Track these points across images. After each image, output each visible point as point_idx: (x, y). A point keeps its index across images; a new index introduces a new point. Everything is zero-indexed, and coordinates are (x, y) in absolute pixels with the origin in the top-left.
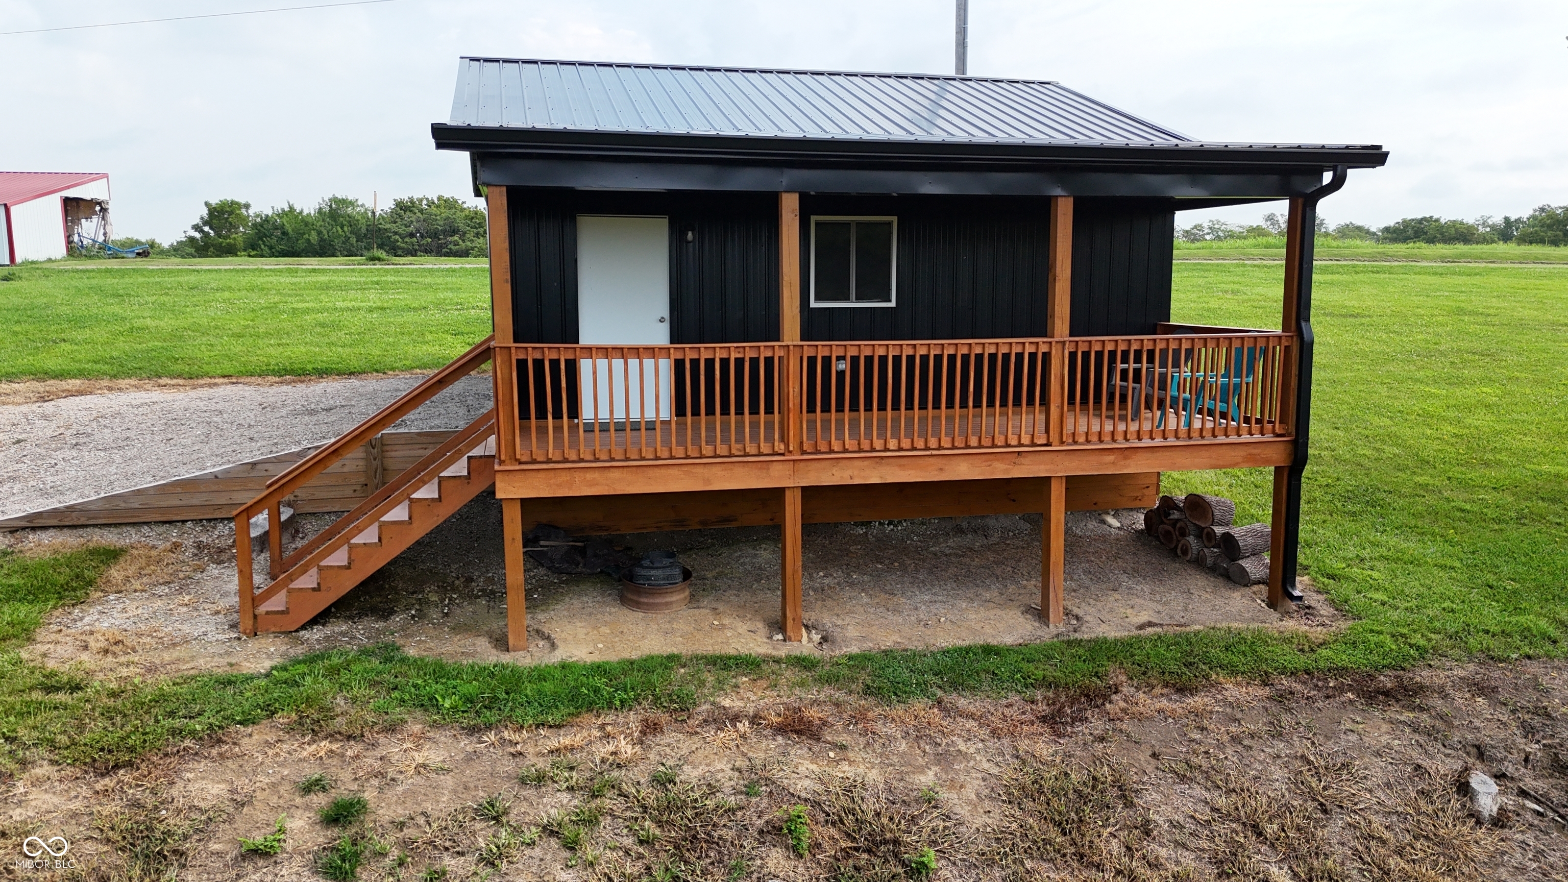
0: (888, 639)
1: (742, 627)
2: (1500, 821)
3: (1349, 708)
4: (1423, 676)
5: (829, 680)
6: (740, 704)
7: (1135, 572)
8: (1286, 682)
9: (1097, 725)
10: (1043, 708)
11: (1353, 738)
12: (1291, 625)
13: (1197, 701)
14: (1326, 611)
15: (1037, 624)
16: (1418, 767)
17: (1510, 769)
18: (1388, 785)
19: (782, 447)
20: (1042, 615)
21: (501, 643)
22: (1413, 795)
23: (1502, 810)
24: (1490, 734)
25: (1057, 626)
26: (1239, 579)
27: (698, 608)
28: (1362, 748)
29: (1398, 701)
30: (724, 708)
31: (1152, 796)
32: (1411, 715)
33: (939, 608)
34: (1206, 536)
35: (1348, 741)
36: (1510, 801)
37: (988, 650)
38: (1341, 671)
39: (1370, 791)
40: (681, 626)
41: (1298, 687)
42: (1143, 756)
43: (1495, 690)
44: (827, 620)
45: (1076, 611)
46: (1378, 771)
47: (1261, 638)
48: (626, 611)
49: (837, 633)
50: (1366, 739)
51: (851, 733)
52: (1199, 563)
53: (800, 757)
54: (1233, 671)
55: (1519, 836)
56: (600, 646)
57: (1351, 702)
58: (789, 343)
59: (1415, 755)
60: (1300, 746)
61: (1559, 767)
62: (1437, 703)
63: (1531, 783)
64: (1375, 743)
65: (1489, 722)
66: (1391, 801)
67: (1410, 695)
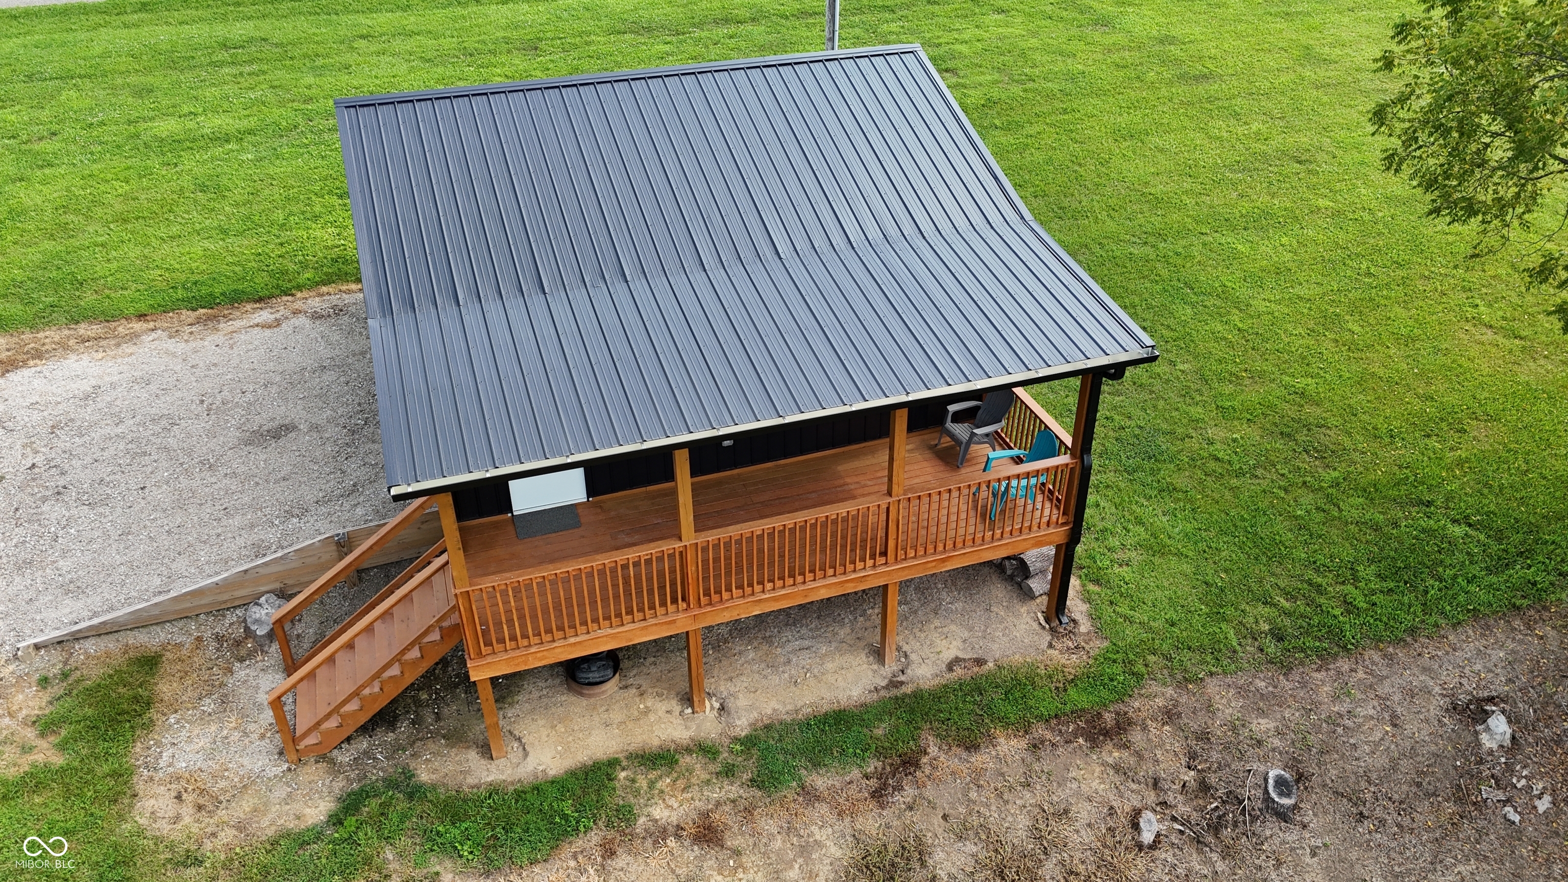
0: (769, 707)
1: (661, 707)
2: (1154, 846)
3: (1079, 752)
4: (1134, 707)
5: (728, 771)
6: (666, 813)
8: (1040, 731)
9: (910, 791)
10: (874, 783)
11: (1074, 785)
12: (1058, 654)
13: (979, 759)
14: (1086, 629)
15: (875, 667)
16: (1112, 808)
17: (1170, 798)
18: (1089, 825)
19: (685, 605)
20: (879, 654)
21: (486, 751)
22: (1104, 831)
23: (1158, 835)
24: (1164, 768)
25: (891, 666)
26: (1028, 595)
27: (626, 687)
28: (1078, 794)
29: (1112, 740)
30: (656, 821)
31: (939, 855)
32: (1116, 754)
33: (805, 659)
35: (1071, 789)
36: (1163, 827)
37: (839, 714)
38: (1078, 713)
39: (1077, 831)
40: (617, 716)
41: (1048, 735)
42: (937, 820)
43: (1179, 715)
44: (724, 688)
45: (906, 648)
46: (1083, 810)
47: (1033, 676)
48: (573, 698)
49: (730, 704)
50: (1083, 786)
51: (743, 834)
52: (1002, 569)
53: (711, 868)
54: (1006, 722)
55: (1163, 856)
56: (560, 748)
57: (1080, 747)
58: (687, 544)
59: (1112, 797)
60: (1040, 794)
61: (1204, 788)
62: (1136, 737)
63: (1182, 808)
64: (1087, 785)
65: (1167, 752)
66: (1089, 838)
67: (1121, 730)
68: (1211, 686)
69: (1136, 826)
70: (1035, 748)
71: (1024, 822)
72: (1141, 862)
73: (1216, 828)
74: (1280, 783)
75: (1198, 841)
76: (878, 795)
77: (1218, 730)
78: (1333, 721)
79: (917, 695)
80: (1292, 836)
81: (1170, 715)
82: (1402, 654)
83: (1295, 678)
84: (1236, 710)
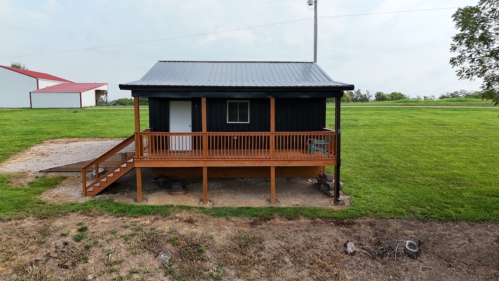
0: (227, 205)
1: (193, 200)
2: (353, 254)
3: (330, 226)
4: (357, 221)
5: (205, 212)
6: (180, 216)
7: (304, 193)
8: (318, 219)
9: (263, 226)
10: (252, 221)
12: (330, 207)
14: (347, 204)
15: (267, 203)
16: (337, 240)
17: (363, 243)
18: (328, 244)
19: (202, 157)
20: (270, 201)
22: (333, 246)
23: (355, 252)
25: (273, 204)
26: (329, 196)
27: (185, 195)
28: (326, 235)
29: (345, 225)
30: (176, 216)
31: (267, 242)
32: (345, 229)
33: (246, 199)
34: (326, 184)
35: (324, 233)
36: (358, 250)
37: (248, 208)
38: (335, 218)
39: (322, 245)
40: (179, 199)
41: (320, 221)
42: (270, 233)
43: (375, 225)
45: (280, 201)
46: (327, 240)
47: (320, 209)
48: (168, 195)
49: (217, 203)
50: (328, 233)
51: (201, 223)
52: (323, 191)
53: (186, 227)
54: (306, 217)
56: (157, 202)
58: (204, 133)
59: (338, 237)
60: (312, 234)
61: (379, 243)
62: (355, 227)
63: (367, 246)
64: (330, 234)
65: (365, 232)
66: (327, 247)
67: (349, 225)
68: (390, 221)
69: (345, 246)
70: (314, 223)
72: (346, 258)
73: (382, 256)
74: (410, 245)
75: (373, 258)
76: (253, 225)
77: (389, 230)
78: (441, 236)
79: (279, 209)
80: (415, 263)
81: (371, 225)
82: (477, 225)
83: (428, 224)
84: (399, 227)
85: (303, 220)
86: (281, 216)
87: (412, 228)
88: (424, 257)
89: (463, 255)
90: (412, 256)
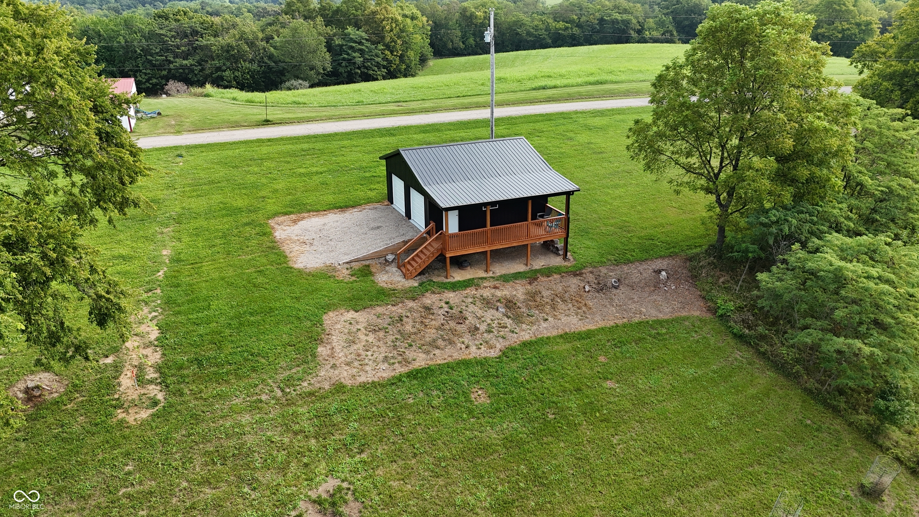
0: (503, 272)
1: (481, 272)
2: (589, 292)
3: (572, 277)
4: (583, 271)
5: (497, 280)
6: (486, 285)
7: (541, 254)
8: (563, 274)
9: (536, 283)
11: (571, 282)
12: (566, 264)
13: (550, 278)
14: (572, 260)
15: (526, 267)
16: (579, 286)
17: (592, 285)
18: (575, 288)
19: (487, 244)
20: (527, 265)
21: (446, 278)
22: (578, 289)
24: (590, 279)
25: (529, 266)
26: (559, 255)
27: (472, 269)
29: (579, 276)
31: (543, 292)
32: (580, 278)
33: (510, 265)
34: (553, 246)
36: (590, 289)
37: (519, 273)
38: (571, 272)
39: (572, 289)
40: (472, 273)
41: (565, 275)
42: (543, 287)
43: (593, 272)
44: (493, 269)
45: (532, 264)
46: (573, 286)
47: (561, 267)
48: (461, 270)
49: (495, 272)
51: (503, 287)
52: (552, 251)
53: (498, 292)
54: (555, 273)
55: (590, 294)
56: (462, 277)
58: (488, 229)
59: (579, 283)
60: (564, 284)
61: (599, 283)
62: (584, 275)
63: (594, 286)
64: (574, 282)
65: (591, 278)
66: (575, 290)
67: (581, 274)
68: (600, 268)
69: (584, 288)
70: (562, 277)
71: (560, 288)
72: (586, 294)
73: (602, 290)
74: (615, 281)
75: (598, 292)
76: (530, 283)
77: (602, 274)
78: (627, 273)
79: (536, 270)
80: (618, 291)
81: (591, 272)
82: (643, 263)
83: (619, 267)
84: (606, 271)
85: (556, 276)
86: (542, 275)
87: (612, 271)
88: (621, 287)
89: (639, 283)
90: (616, 288)
